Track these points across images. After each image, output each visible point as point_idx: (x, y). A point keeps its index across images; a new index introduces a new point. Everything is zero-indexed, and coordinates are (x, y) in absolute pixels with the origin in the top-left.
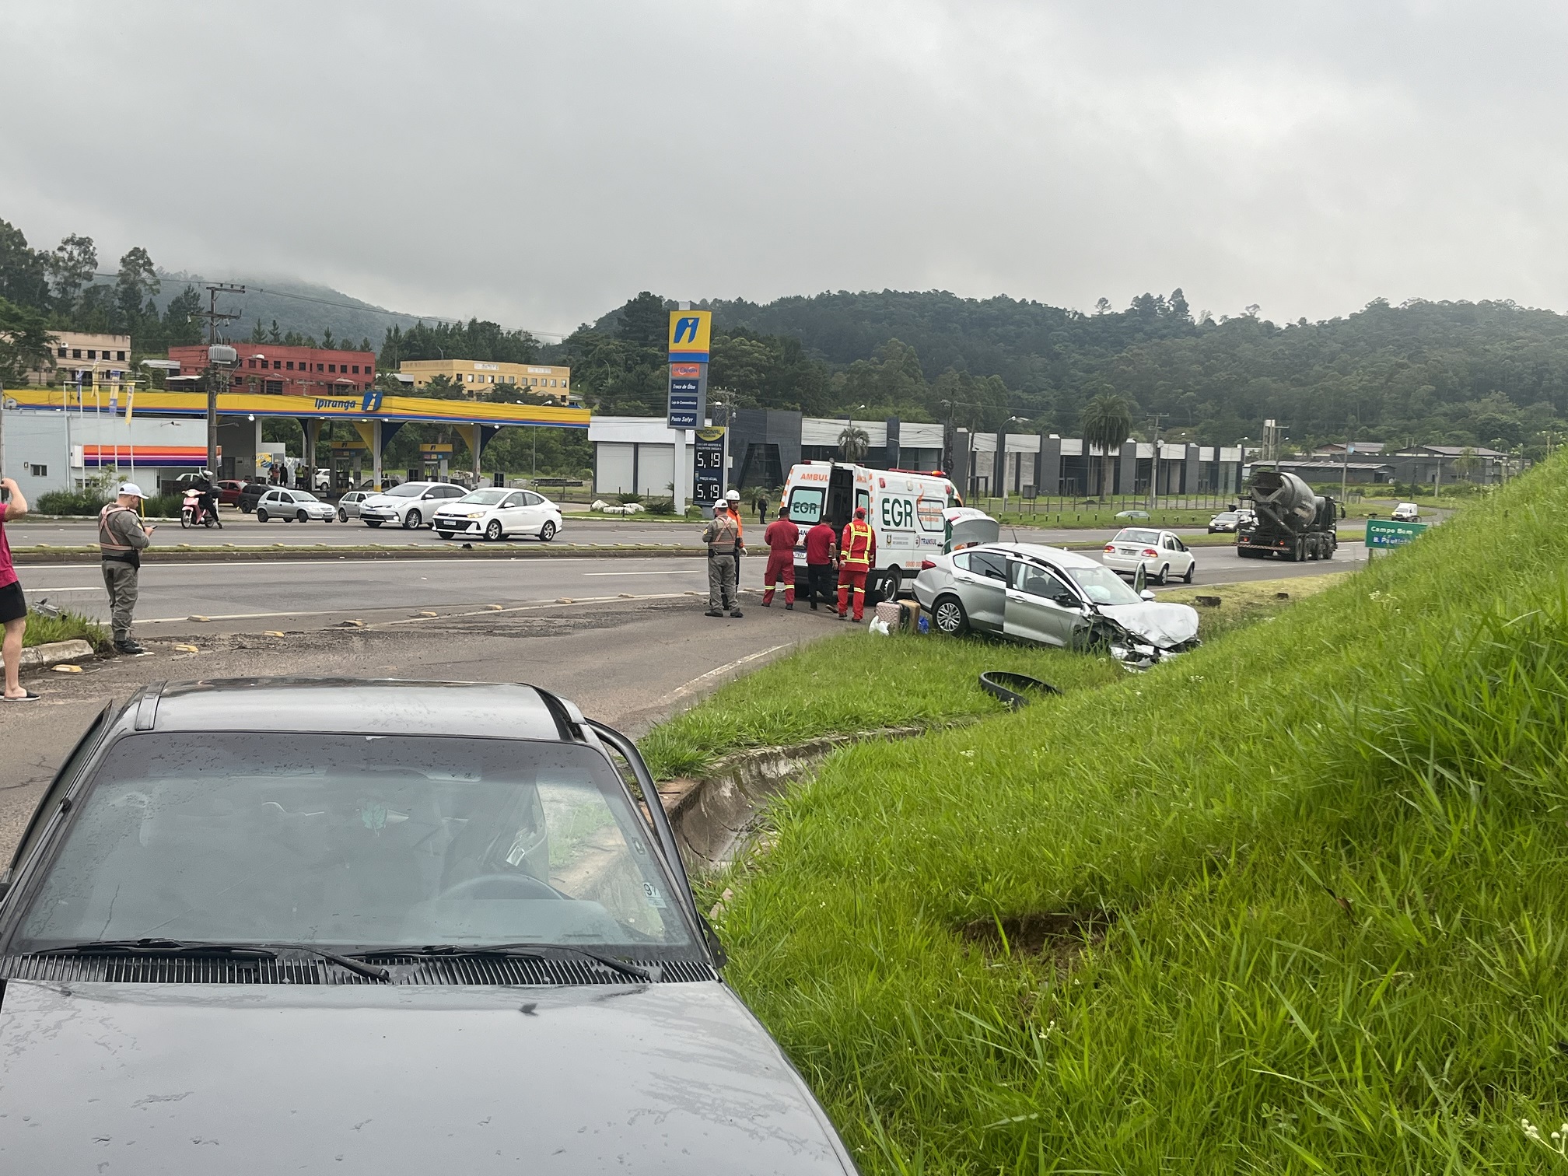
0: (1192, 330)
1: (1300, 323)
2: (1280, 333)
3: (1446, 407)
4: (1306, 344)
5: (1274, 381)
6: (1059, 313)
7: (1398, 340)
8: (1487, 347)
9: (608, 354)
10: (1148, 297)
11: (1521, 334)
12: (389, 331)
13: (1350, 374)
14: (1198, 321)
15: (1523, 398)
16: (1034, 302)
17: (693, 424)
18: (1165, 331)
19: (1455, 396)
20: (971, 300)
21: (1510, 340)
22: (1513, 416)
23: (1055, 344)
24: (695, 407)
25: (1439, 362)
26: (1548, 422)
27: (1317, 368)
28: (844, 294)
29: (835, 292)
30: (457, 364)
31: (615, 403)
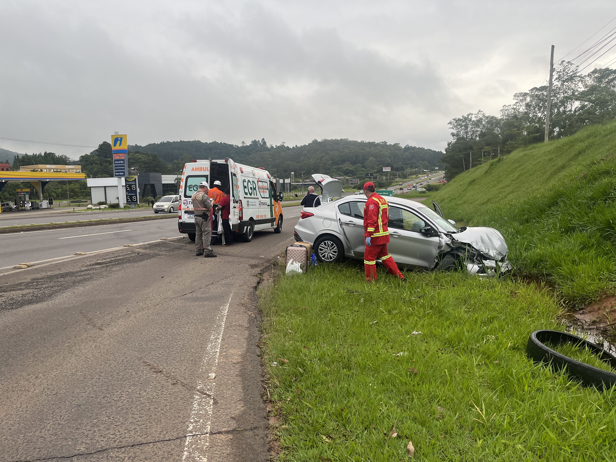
0: (268, 149)
2: (291, 149)
3: (335, 167)
4: (298, 152)
5: (291, 162)
7: (321, 150)
8: (343, 151)
9: (94, 161)
10: (255, 140)
11: (351, 147)
12: (15, 157)
13: (311, 159)
14: (269, 147)
15: (354, 163)
16: (224, 143)
17: (124, 175)
18: (261, 150)
19: (337, 164)
20: (206, 143)
21: (349, 149)
22: (351, 168)
23: (231, 154)
24: (124, 169)
25: (332, 155)
26: (360, 169)
27: (302, 158)
28: (168, 142)
29: (165, 142)
30: (40, 166)
31: (97, 175)
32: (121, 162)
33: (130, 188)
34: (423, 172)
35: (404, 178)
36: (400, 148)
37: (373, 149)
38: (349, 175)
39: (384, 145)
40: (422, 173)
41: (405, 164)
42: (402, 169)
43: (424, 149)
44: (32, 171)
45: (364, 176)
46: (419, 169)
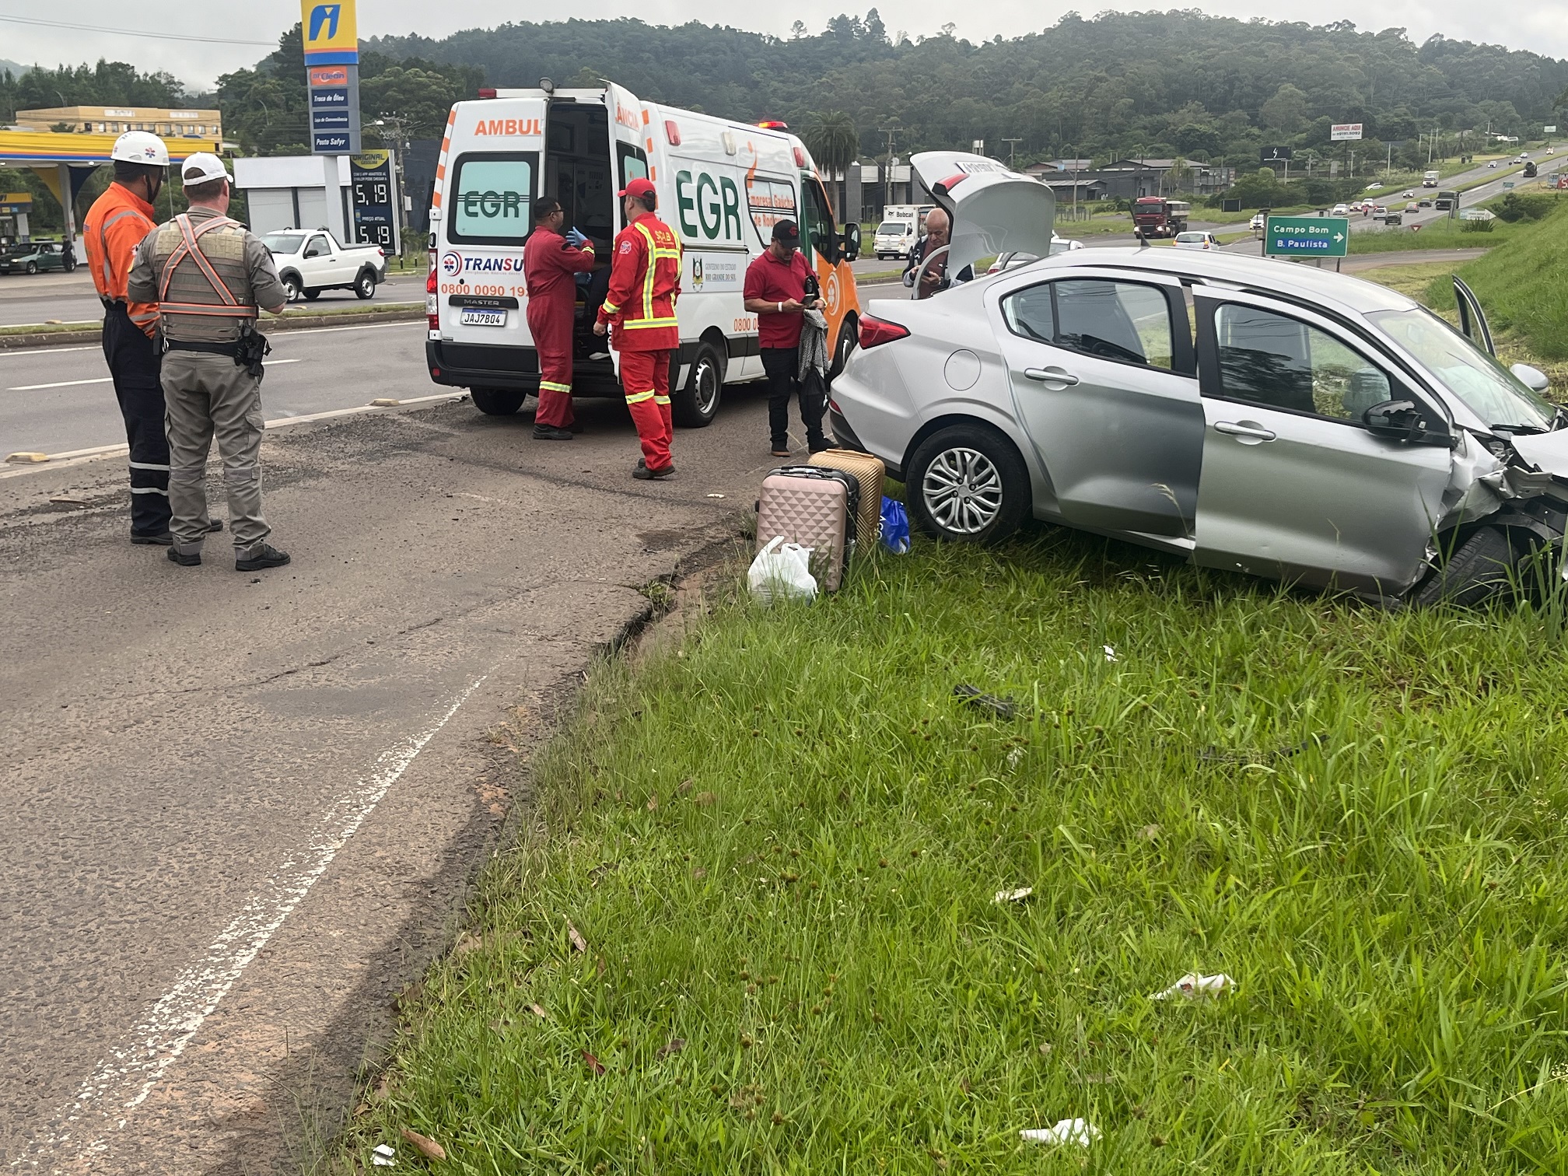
0: (889, 52)
1: (995, 40)
2: (977, 52)
3: (1145, 120)
4: (1005, 62)
5: (976, 101)
6: (754, 38)
7: (1093, 54)
8: (1180, 57)
9: (264, 95)
10: (843, 18)
11: (1211, 42)
13: (1050, 90)
14: (895, 42)
15: (1218, 106)
16: (727, 27)
17: (346, 146)
18: (864, 54)
19: (1152, 109)
20: (662, 27)
21: (1201, 50)
22: (1207, 125)
23: (753, 72)
24: (345, 125)
25: (1136, 74)
26: (1242, 131)
27: (1017, 85)
29: (516, 23)
30: (86, 112)
31: (274, 147)
32: (337, 98)
33: (370, 195)
34: (1493, 143)
35: (1412, 169)
36: (1406, 49)
37: (1296, 49)
38: (1196, 152)
39: (1343, 36)
40: (1486, 148)
41: (1423, 113)
42: (1410, 131)
43: (1504, 49)
44: (55, 129)
45: (1255, 156)
46: (1477, 133)
